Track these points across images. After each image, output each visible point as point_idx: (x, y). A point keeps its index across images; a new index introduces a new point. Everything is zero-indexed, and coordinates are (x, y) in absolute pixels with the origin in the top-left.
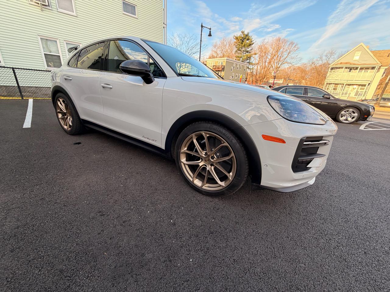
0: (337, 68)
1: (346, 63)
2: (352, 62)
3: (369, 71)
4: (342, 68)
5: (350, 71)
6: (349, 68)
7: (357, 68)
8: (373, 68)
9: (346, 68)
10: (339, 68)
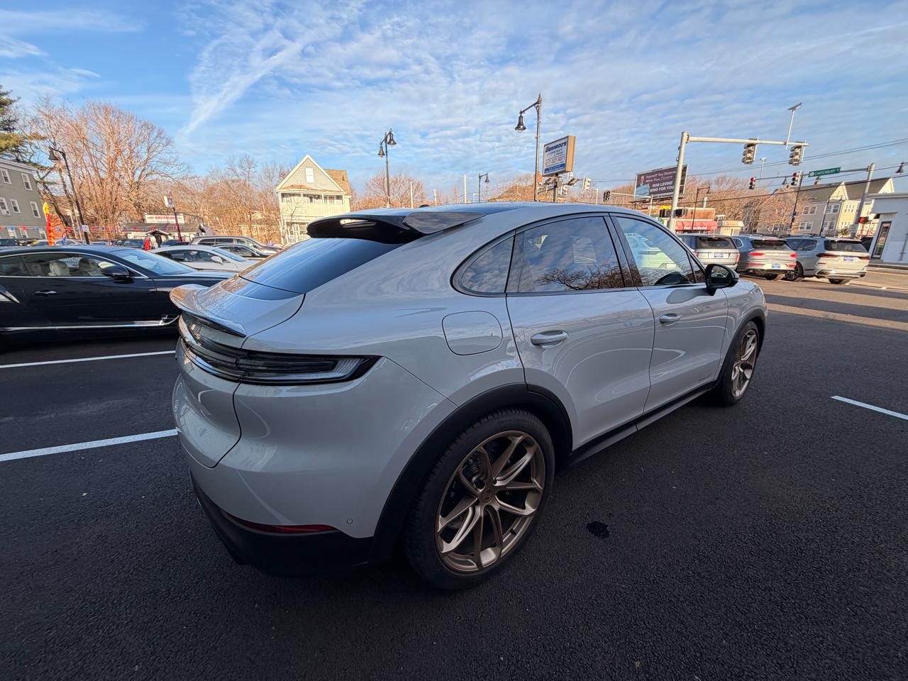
0: (290, 195)
1: (301, 187)
2: (307, 186)
3: (336, 201)
4: (299, 195)
5: (311, 201)
6: (307, 195)
7: (319, 197)
8: (339, 197)
9: (304, 195)
10: (294, 195)
